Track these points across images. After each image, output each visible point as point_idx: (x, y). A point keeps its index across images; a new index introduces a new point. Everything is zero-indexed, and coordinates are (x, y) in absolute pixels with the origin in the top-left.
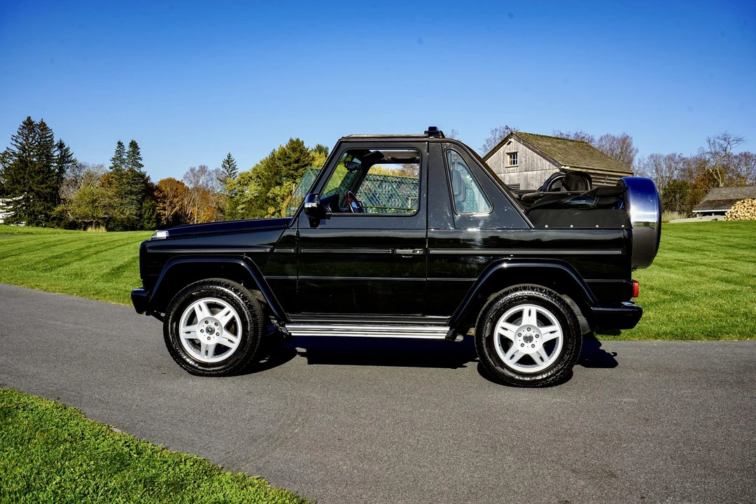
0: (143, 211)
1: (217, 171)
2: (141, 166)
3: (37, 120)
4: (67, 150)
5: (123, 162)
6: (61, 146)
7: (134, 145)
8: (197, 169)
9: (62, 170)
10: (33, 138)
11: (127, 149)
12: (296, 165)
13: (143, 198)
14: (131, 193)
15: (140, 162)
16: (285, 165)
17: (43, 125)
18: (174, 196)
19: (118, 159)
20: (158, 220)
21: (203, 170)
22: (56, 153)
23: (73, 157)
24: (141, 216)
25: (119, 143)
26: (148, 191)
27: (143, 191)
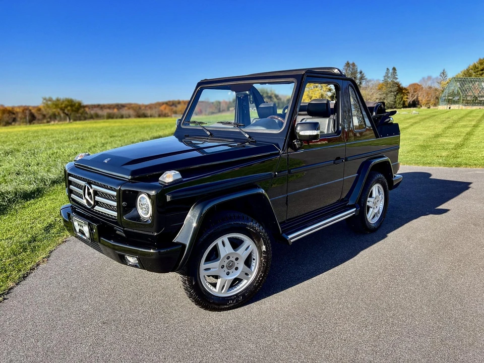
0: (396, 100)
1: (437, 78)
2: (397, 78)
3: (351, 62)
4: (363, 74)
5: (388, 77)
6: (361, 73)
7: (394, 69)
8: (426, 77)
9: (360, 83)
10: (349, 70)
11: (391, 71)
12: (481, 72)
13: (397, 94)
14: (391, 91)
15: (396, 77)
16: (475, 72)
17: (354, 65)
18: (415, 92)
19: (387, 76)
20: (404, 104)
21: (429, 78)
22: (359, 76)
23: (366, 77)
24: (395, 102)
25: (388, 69)
26: (400, 90)
27: (397, 90)
